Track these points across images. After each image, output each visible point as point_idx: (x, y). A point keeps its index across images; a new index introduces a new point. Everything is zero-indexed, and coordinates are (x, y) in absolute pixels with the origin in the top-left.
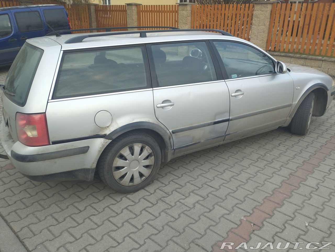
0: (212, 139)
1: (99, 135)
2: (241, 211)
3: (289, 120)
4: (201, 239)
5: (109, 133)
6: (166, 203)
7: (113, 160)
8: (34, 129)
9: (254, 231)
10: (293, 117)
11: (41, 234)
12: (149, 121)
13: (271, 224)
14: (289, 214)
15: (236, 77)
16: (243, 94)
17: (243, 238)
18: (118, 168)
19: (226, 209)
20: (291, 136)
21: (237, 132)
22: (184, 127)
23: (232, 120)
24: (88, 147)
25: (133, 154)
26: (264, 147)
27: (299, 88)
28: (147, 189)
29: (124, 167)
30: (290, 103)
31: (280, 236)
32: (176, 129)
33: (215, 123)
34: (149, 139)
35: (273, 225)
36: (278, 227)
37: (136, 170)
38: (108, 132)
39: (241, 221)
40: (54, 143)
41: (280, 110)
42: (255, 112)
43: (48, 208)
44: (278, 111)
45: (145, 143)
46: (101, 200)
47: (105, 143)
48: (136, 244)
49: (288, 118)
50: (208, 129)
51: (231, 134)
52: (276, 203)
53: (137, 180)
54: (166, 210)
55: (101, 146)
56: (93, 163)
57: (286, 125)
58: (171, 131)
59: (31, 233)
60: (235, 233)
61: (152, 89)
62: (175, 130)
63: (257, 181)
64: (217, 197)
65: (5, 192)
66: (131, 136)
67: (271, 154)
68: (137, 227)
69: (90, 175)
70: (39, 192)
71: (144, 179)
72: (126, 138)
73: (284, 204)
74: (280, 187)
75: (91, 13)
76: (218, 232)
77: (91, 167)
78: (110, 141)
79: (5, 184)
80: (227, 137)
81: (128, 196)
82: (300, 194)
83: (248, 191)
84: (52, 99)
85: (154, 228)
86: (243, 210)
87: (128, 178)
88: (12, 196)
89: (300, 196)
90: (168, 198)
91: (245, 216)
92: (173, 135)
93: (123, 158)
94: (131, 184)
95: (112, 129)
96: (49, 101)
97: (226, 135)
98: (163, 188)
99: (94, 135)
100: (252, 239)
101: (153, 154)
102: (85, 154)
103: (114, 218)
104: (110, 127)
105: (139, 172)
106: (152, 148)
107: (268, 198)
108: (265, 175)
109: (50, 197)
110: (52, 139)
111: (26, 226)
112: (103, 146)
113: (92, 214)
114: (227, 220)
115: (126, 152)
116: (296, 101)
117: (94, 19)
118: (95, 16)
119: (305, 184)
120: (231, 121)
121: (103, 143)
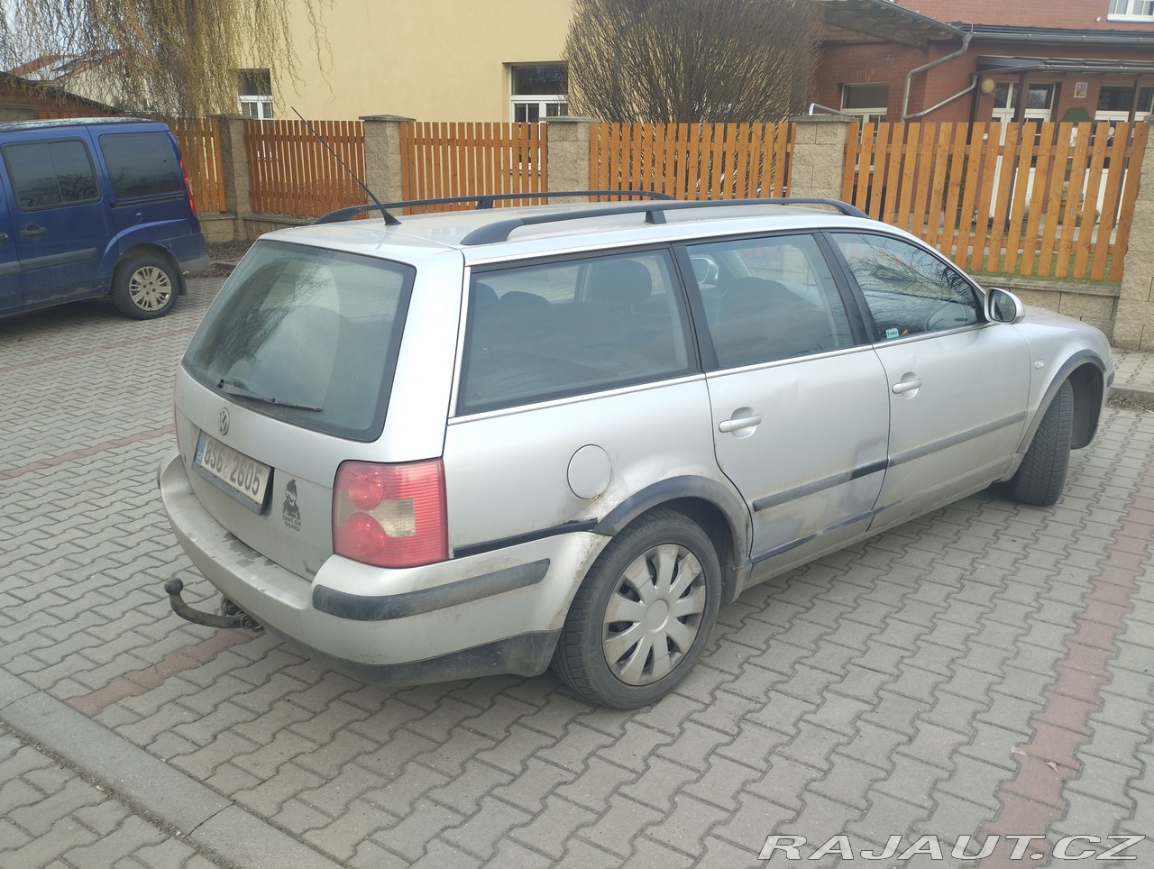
0: (843, 524)
1: (577, 522)
2: (1000, 730)
3: (1017, 459)
4: (933, 821)
5: (605, 514)
6: (766, 727)
7: (606, 600)
8: (403, 510)
9: (1064, 781)
10: (1026, 451)
11: (429, 855)
12: (702, 472)
13: (1101, 757)
14: (1132, 727)
15: (897, 335)
16: (919, 386)
17: (1047, 805)
18: (617, 628)
19: (953, 730)
20: (1015, 508)
21: (900, 502)
22: (782, 491)
23: (893, 463)
24: (548, 561)
25: (655, 581)
26: (956, 546)
27: (1041, 364)
28: (683, 690)
29: (629, 624)
30: (1022, 410)
31: (1142, 788)
32: (764, 497)
33: (857, 474)
34: (696, 532)
35: (1107, 760)
36: (1125, 765)
37: (659, 632)
38: (599, 512)
39: (1013, 757)
40: (462, 553)
41: (1002, 431)
42: (946, 437)
43: (400, 775)
44: (996, 432)
45: (687, 544)
46: (558, 737)
47: (595, 548)
48: (747, 854)
49: (1015, 455)
50: (837, 492)
51: (889, 506)
52: (1081, 700)
53: (663, 664)
54: (780, 748)
55: (582, 558)
56: (559, 613)
57: (1007, 477)
58: (750, 503)
59: (393, 856)
60: (1017, 794)
61: (703, 376)
62: (761, 500)
63: (995, 644)
64: (905, 696)
65: (217, 742)
66: (653, 523)
67: (989, 565)
68: (722, 805)
69: (543, 654)
70: (338, 730)
71: (678, 659)
72: (640, 531)
73: (1104, 700)
74: (1067, 655)
75: (230, 147)
76: (969, 796)
77: (551, 626)
78: (609, 539)
79: (203, 716)
80: (878, 516)
81: (639, 717)
82: (1131, 671)
83: (985, 672)
84: (458, 414)
85: (773, 802)
86: (1002, 727)
87: (638, 658)
88: (253, 752)
89: (1132, 673)
90: (764, 711)
91: (1017, 745)
92: (756, 516)
93: (629, 593)
94: (646, 678)
95: (611, 503)
96: (450, 421)
97: (875, 512)
98: (734, 686)
99: (564, 524)
100: (1073, 805)
101: (703, 578)
102: (537, 585)
103: (634, 786)
104: (605, 496)
105: (669, 639)
106: (702, 560)
107: (1052, 688)
108: (1006, 624)
109: (386, 743)
110: (456, 541)
111: (364, 840)
112: (590, 557)
113: (556, 781)
114: (974, 761)
115: (638, 574)
116: (1035, 406)
117: (239, 165)
118: (245, 154)
119: (1128, 640)
120: (890, 466)
121: (588, 546)
